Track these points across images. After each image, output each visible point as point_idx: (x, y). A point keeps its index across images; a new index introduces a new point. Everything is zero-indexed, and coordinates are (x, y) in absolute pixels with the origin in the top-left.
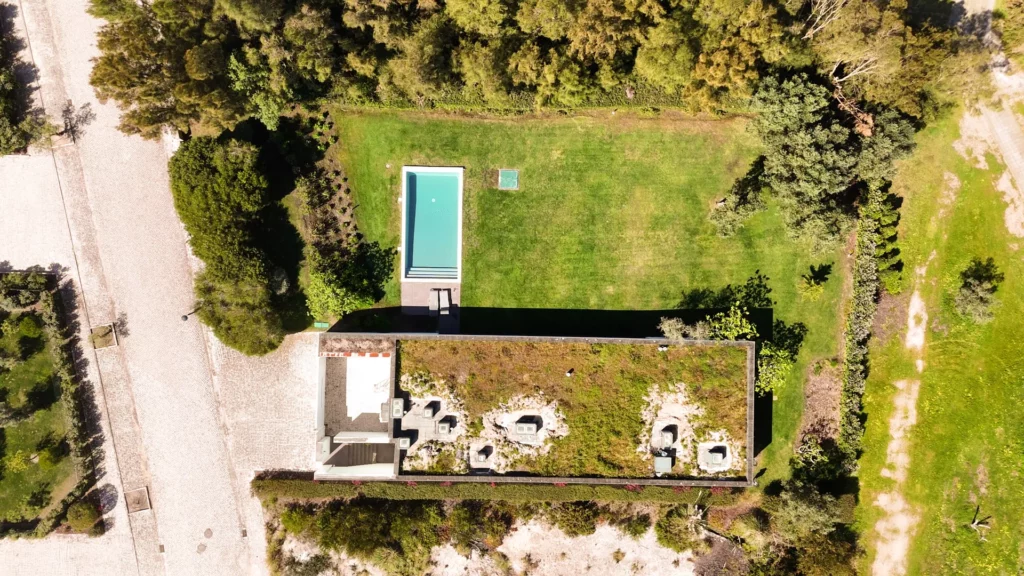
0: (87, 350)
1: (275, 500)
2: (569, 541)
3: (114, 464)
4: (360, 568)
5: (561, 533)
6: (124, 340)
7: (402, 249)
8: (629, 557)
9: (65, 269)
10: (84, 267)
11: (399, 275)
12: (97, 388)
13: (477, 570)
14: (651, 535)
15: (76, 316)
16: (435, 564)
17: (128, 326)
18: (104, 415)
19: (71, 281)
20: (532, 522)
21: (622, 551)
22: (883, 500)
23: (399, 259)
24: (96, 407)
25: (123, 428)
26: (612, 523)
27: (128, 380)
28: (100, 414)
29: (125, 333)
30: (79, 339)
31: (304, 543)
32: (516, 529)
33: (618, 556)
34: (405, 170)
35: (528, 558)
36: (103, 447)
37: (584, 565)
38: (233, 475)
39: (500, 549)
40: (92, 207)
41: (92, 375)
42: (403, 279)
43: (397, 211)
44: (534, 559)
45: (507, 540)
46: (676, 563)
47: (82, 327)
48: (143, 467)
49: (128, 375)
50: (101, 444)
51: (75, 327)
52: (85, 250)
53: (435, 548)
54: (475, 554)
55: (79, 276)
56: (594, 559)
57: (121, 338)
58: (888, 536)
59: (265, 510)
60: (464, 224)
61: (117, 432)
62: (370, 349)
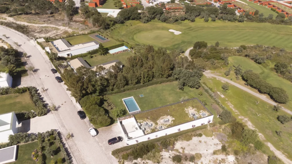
0: (65, 142)
1: (119, 156)
2: (188, 142)
3: (76, 162)
4: (145, 162)
5: (186, 141)
6: (73, 138)
7: (127, 109)
8: (202, 141)
9: (57, 130)
10: (61, 129)
11: (128, 113)
12: (68, 148)
13: (172, 154)
14: (204, 136)
15: (61, 137)
16: (162, 156)
17: (74, 135)
18: (71, 153)
19: (59, 132)
20: (178, 141)
21: (200, 140)
22: (240, 117)
23: (127, 111)
24: (69, 152)
25: (76, 154)
26: (194, 136)
27: (76, 145)
28: (70, 153)
29: (73, 136)
30: (62, 140)
31: (129, 162)
32: (176, 144)
33: (200, 142)
34: (123, 99)
35: (182, 148)
36: (72, 159)
37: (194, 145)
38: (106, 155)
39: (175, 148)
40: (62, 119)
41: (67, 146)
42: (129, 113)
43: (124, 104)
44: (183, 148)
45: (175, 146)
46: (213, 139)
47: (63, 138)
48: (83, 160)
49: (75, 144)
50: (71, 159)
51: (62, 138)
52: (61, 126)
53: (160, 153)
54: (170, 151)
55: (61, 130)
56: (196, 144)
57: (72, 138)
58: (246, 122)
59: (117, 159)
60: (137, 103)
61: (75, 155)
62: (129, 117)
